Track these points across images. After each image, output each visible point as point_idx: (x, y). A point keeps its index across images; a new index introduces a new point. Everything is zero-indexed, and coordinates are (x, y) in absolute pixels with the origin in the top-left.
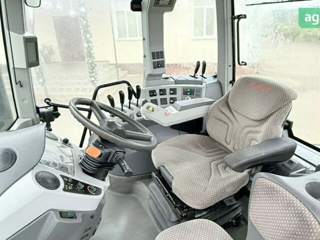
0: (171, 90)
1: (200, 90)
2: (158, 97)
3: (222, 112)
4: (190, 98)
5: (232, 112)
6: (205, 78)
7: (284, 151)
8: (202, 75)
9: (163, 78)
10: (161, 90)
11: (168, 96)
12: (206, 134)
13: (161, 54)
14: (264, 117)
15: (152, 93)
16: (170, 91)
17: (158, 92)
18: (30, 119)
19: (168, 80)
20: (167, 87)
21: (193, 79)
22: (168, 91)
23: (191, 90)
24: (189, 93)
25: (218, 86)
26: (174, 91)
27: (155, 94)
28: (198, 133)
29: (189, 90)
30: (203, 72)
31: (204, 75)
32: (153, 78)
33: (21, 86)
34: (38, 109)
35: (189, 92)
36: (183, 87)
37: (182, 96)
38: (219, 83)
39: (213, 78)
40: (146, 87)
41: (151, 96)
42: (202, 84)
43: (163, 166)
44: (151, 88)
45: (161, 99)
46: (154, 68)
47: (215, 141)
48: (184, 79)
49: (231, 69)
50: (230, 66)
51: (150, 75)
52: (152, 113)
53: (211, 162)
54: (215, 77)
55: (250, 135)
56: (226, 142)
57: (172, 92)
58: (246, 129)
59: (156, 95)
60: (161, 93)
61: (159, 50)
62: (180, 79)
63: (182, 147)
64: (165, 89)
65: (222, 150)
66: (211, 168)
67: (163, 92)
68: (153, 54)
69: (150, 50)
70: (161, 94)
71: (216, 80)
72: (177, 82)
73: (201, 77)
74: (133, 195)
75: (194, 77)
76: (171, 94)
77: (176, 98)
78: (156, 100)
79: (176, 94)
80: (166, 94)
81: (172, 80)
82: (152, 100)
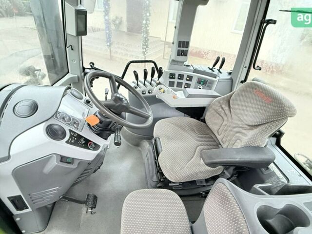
0: (188, 76)
1: (212, 82)
2: (176, 81)
3: (222, 108)
4: (202, 87)
5: (230, 110)
6: (221, 73)
7: (259, 161)
8: (219, 69)
9: (184, 65)
10: (179, 75)
11: (184, 81)
12: (204, 121)
13: (186, 44)
14: (255, 124)
15: (172, 76)
17: (177, 76)
18: (76, 76)
19: (189, 67)
20: (186, 73)
21: (210, 71)
22: (185, 77)
23: (205, 80)
24: (202, 83)
25: (230, 83)
26: (190, 78)
28: (198, 119)
29: (203, 80)
30: (221, 67)
31: (221, 70)
32: (176, 63)
33: (72, 49)
34: (84, 69)
35: (202, 82)
36: (198, 76)
37: (196, 84)
38: (232, 80)
39: (227, 74)
40: (169, 69)
41: (170, 78)
42: (215, 78)
43: (159, 138)
44: (173, 72)
45: (178, 82)
46: (178, 55)
47: (210, 129)
48: (202, 70)
49: (246, 70)
50: (246, 67)
51: (173, 61)
52: (163, 94)
53: (198, 146)
54: (230, 74)
55: (238, 134)
56: (218, 133)
57: (188, 79)
58: (237, 129)
59: (174, 78)
60: (179, 77)
61: (186, 40)
62: (198, 69)
63: (181, 127)
64: (183, 75)
65: (212, 138)
66: (195, 151)
67: (181, 77)
68: (180, 42)
69: (178, 38)
70: (179, 79)
71: (229, 77)
72: (195, 71)
73: (218, 71)
74: (139, 148)
75: (211, 69)
76: (187, 80)
77: (190, 84)
78: (174, 82)
79: (191, 81)
80: (183, 79)
81: (192, 68)
82: (170, 82)
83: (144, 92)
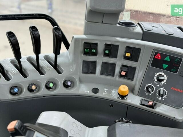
0: (129, 49)
2: (100, 60)
9: (121, 23)
10: (107, 46)
11: (119, 62)
15: (90, 49)
16: (126, 52)
17: (101, 48)
19: (131, 28)
20: (123, 42)
22: (121, 51)
23: (172, 59)
24: (165, 66)
26: (134, 53)
27: (94, 51)
29: (168, 59)
35: (166, 62)
41: (86, 53)
44: (92, 39)
45: (104, 63)
48: (163, 33)
57: (128, 55)
59: (95, 54)
60: (107, 52)
62: (155, 30)
64: (117, 47)
70: (105, 55)
72: (147, 36)
76: (126, 58)
78: (94, 63)
79: (137, 61)
80: (116, 57)
81: (138, 29)
82: (84, 62)
83: (16, 90)
